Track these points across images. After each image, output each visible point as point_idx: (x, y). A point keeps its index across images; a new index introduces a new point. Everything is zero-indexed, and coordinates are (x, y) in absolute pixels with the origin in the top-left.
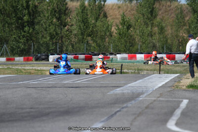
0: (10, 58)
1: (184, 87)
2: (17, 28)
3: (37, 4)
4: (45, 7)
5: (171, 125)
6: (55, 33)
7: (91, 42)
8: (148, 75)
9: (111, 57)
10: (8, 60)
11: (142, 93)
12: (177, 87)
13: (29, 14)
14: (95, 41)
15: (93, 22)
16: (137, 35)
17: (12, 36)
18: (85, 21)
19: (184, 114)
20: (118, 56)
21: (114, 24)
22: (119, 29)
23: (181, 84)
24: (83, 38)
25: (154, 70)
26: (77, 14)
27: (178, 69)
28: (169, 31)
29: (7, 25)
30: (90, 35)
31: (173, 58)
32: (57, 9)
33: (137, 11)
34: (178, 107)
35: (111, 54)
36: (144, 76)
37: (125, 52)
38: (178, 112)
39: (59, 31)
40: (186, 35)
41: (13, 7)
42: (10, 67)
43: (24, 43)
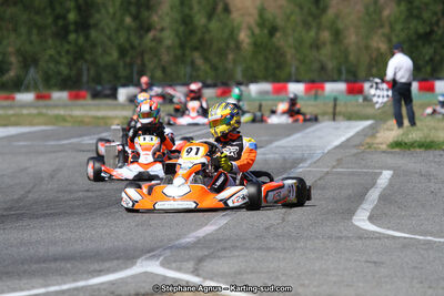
0: (45, 92)
1: (384, 147)
2: (56, 35)
5: (362, 220)
6: (127, 45)
7: (199, 62)
10: (39, 97)
12: (370, 146)
13: (79, 8)
14: (206, 59)
15: (203, 21)
17: (45, 50)
18: (186, 21)
19: (385, 198)
20: (254, 88)
21: (244, 25)
22: (253, 34)
23: (378, 141)
25: (324, 114)
26: (172, 8)
28: (352, 39)
30: (196, 49)
31: (360, 91)
34: (373, 184)
35: (239, 84)
37: (265, 79)
38: (374, 195)
39: (136, 42)
40: (383, 47)
42: (44, 111)
43: (70, 66)
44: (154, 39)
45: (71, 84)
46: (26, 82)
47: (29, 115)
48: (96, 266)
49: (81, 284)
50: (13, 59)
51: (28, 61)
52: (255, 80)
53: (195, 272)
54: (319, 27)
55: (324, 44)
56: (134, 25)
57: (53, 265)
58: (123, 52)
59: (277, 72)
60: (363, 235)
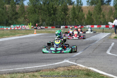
0: (46, 27)
1: (113, 38)
2: (49, 16)
3: (56, 6)
4: (60, 8)
5: (108, 52)
6: (63, 18)
7: (77, 21)
8: (99, 33)
9: (84, 26)
11: (97, 40)
12: (110, 38)
13: (53, 10)
14: (78, 21)
15: (78, 13)
16: (95, 18)
17: (47, 18)
18: (74, 13)
19: (113, 48)
20: (87, 26)
21: (86, 14)
22: (87, 16)
24: (74, 20)
25: (101, 31)
26: (72, 11)
27: (110, 31)
28: (107, 17)
29: (45, 14)
30: (76, 18)
31: (108, 27)
32: (64, 9)
33: (94, 9)
34: (111, 45)
35: (84, 25)
36: (97, 34)
37: (90, 24)
38: (111, 47)
39: (65, 17)
40: (113, 18)
41: (47, 8)
42: (46, 30)
43: (52, 22)
44: (68, 16)
45: (52, 25)
46: (43, 25)
47: (43, 31)
48: (56, 61)
49: (53, 64)
50: (41, 20)
51: (43, 21)
52: (88, 25)
53: (76, 62)
54: (100, 15)
55: (101, 18)
56: (64, 14)
57: (48, 60)
58: (62, 19)
59: (92, 23)
60: (108, 55)
